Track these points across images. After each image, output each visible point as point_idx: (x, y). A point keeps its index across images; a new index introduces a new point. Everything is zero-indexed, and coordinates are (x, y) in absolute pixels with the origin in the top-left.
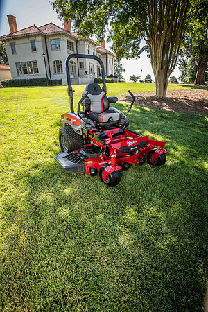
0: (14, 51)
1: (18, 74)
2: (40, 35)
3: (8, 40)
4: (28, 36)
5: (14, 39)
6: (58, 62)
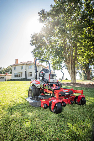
0: (15, 69)
2: (25, 64)
4: (21, 65)
5: (16, 65)
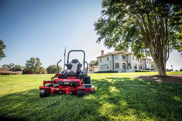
0: (101, 61)
1: (101, 69)
2: (111, 55)
3: (100, 58)
4: (106, 56)
5: (102, 57)
6: (117, 64)
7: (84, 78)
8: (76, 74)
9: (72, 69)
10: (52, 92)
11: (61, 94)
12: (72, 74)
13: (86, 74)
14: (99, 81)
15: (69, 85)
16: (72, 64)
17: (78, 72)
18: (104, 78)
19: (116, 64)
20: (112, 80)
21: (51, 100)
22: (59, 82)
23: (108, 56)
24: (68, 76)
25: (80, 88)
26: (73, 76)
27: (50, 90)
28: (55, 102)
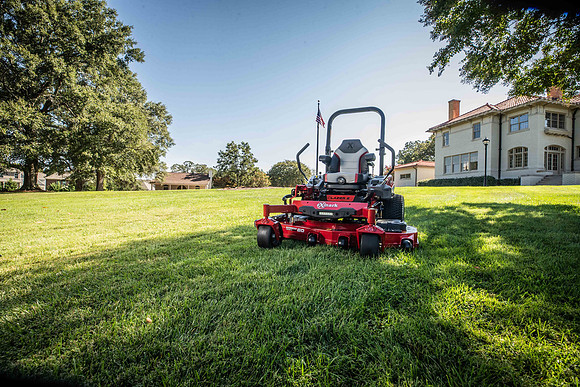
0: (445, 143)
1: (445, 171)
2: (489, 114)
3: (441, 130)
4: (471, 120)
5: (450, 127)
6: (519, 149)
7: (380, 200)
8: (356, 187)
9: (342, 172)
10: (286, 235)
11: (313, 244)
12: (343, 187)
13: (387, 186)
14: (437, 212)
15: (334, 221)
16: (341, 154)
17: (362, 181)
18: (456, 203)
19: (511, 151)
20: (489, 213)
21: (285, 256)
22: (305, 209)
23: (475, 119)
24: (331, 192)
25: (368, 229)
26: (346, 193)
27: (281, 231)
28: (296, 262)
